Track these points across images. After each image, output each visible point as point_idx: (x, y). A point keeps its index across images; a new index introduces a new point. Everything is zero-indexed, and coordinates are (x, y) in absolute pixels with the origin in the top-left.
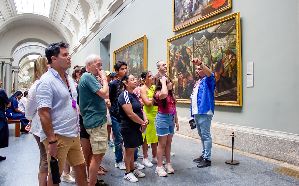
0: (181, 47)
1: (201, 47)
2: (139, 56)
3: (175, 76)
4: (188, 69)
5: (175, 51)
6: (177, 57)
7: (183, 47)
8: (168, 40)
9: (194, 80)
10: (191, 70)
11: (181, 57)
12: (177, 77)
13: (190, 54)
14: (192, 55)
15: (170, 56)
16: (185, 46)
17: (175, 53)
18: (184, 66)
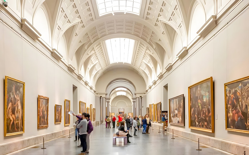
0: (233, 90)
1: (247, 92)
2: (207, 92)
3: (230, 112)
4: (238, 107)
5: (230, 93)
6: (231, 98)
7: (235, 91)
8: (225, 84)
9: (242, 116)
10: (240, 108)
11: (234, 98)
12: (232, 112)
13: (239, 96)
14: (241, 97)
15: (226, 96)
16: (236, 90)
17: (230, 94)
18: (236, 105)
